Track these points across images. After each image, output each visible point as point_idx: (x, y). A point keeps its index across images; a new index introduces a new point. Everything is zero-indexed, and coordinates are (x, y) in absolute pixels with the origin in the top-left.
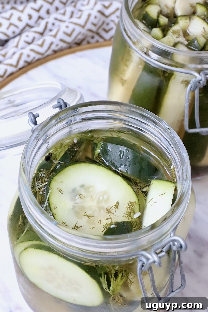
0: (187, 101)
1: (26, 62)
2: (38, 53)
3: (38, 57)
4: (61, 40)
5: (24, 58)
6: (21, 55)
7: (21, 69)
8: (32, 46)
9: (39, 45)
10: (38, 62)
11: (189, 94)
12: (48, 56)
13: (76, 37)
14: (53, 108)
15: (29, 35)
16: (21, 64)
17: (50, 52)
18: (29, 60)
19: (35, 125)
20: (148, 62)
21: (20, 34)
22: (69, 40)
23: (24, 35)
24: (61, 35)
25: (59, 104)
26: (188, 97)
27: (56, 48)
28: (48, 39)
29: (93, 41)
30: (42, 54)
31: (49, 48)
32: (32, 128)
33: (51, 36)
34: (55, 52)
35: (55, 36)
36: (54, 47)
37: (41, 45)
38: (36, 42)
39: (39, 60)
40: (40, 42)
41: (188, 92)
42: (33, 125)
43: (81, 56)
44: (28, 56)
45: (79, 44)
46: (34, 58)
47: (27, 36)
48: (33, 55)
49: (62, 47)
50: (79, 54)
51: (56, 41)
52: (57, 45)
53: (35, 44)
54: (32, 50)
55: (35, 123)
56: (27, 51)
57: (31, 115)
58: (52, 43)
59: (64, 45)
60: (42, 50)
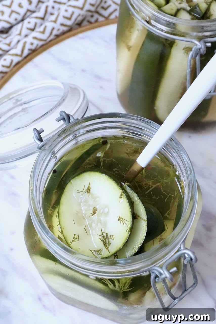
0: (189, 67)
1: (30, 50)
2: (41, 40)
3: (41, 43)
4: (62, 25)
5: (28, 46)
6: (25, 43)
7: (26, 57)
8: (34, 34)
9: (40, 32)
10: (42, 49)
11: (190, 61)
12: (51, 41)
13: (76, 20)
14: (57, 121)
15: (30, 22)
16: (26, 52)
17: (52, 37)
18: (33, 47)
19: (40, 142)
20: (150, 30)
21: (22, 20)
22: (69, 23)
23: (26, 21)
24: (61, 20)
25: (62, 116)
26: (190, 64)
27: (58, 33)
28: (49, 25)
29: (93, 20)
30: (45, 40)
31: (51, 33)
32: (38, 145)
33: (52, 21)
34: (57, 36)
35: (55, 22)
36: (55, 32)
37: (43, 32)
38: (38, 29)
39: (42, 46)
40: (41, 29)
41: (190, 59)
42: (39, 142)
43: (83, 38)
44: (32, 44)
45: (79, 24)
46: (37, 45)
47: (29, 23)
48: (36, 42)
49: (63, 31)
50: (80, 35)
51: (57, 26)
52: (58, 30)
53: (37, 32)
54: (35, 38)
55: (41, 140)
56: (29, 40)
57: (36, 132)
58: (53, 29)
59: (65, 29)
60: (44, 37)
